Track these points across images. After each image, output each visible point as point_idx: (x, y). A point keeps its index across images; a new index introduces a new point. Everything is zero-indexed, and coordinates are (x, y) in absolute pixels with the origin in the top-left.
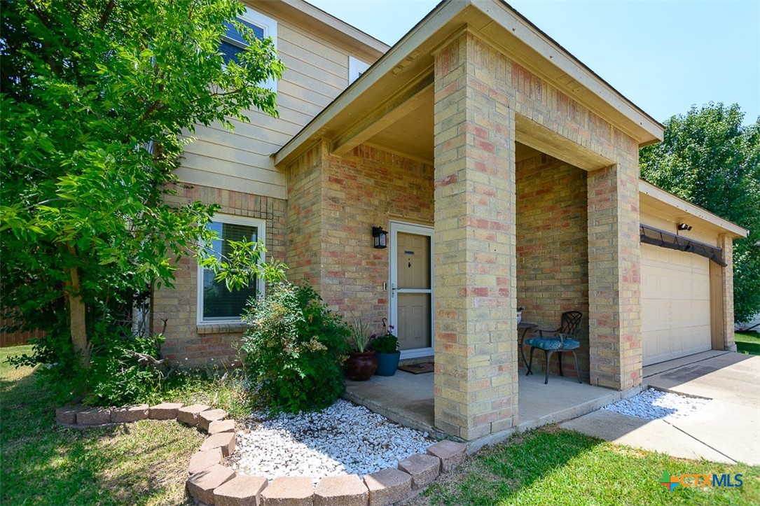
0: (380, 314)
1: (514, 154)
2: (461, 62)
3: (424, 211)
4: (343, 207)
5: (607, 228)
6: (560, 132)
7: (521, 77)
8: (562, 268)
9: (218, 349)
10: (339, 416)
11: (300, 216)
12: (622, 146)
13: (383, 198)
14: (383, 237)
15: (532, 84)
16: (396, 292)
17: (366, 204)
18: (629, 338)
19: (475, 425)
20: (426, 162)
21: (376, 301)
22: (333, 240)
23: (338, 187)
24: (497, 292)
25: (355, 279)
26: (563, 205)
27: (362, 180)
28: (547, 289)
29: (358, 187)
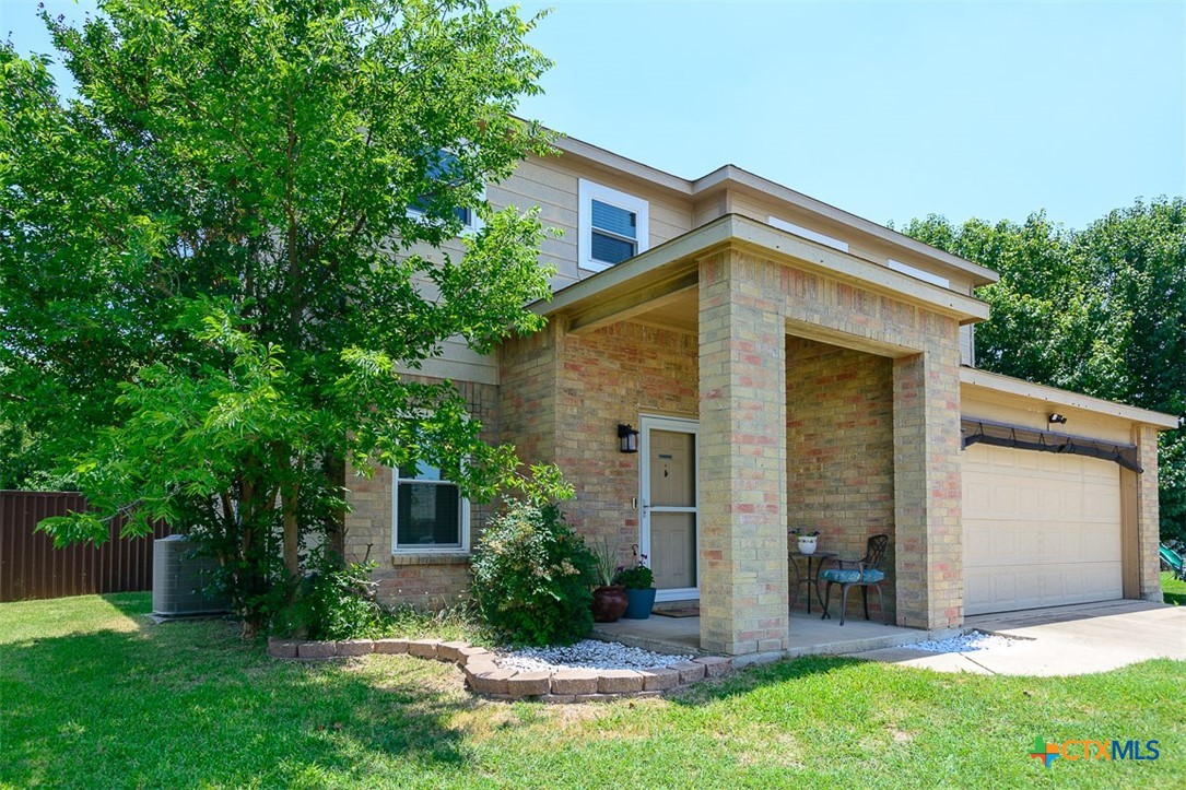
0: (628, 539)
1: (784, 363)
2: (726, 277)
3: (686, 400)
4: (582, 401)
5: (914, 431)
6: (842, 329)
7: (792, 279)
8: (869, 479)
9: (417, 585)
10: (592, 650)
11: (521, 410)
12: (932, 329)
13: (631, 385)
14: (632, 437)
15: (806, 283)
16: (648, 510)
17: (610, 395)
18: (942, 567)
19: (740, 641)
20: (688, 333)
21: (623, 523)
22: (570, 444)
23: (573, 375)
24: (765, 508)
25: (596, 493)
26: (869, 396)
27: (605, 363)
28: (851, 507)
29: (600, 373)
